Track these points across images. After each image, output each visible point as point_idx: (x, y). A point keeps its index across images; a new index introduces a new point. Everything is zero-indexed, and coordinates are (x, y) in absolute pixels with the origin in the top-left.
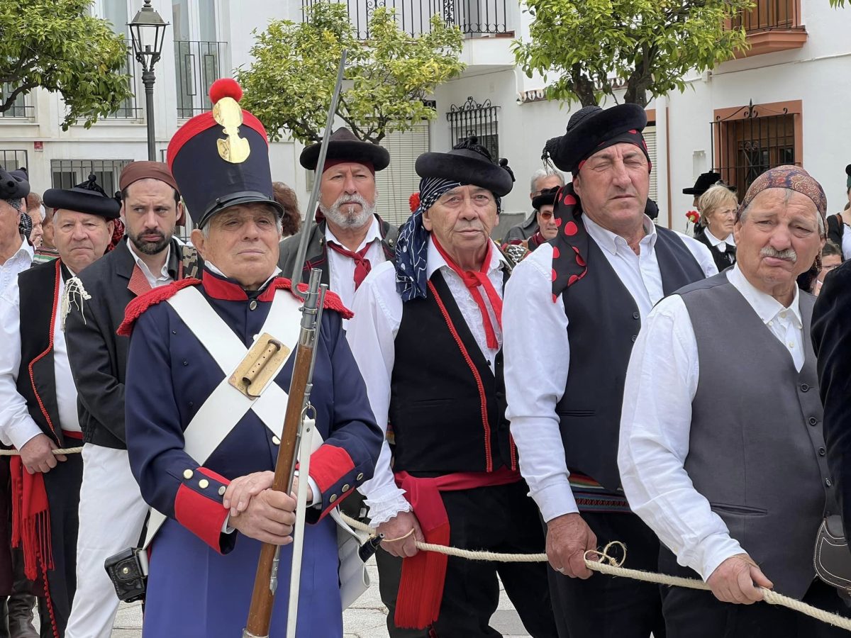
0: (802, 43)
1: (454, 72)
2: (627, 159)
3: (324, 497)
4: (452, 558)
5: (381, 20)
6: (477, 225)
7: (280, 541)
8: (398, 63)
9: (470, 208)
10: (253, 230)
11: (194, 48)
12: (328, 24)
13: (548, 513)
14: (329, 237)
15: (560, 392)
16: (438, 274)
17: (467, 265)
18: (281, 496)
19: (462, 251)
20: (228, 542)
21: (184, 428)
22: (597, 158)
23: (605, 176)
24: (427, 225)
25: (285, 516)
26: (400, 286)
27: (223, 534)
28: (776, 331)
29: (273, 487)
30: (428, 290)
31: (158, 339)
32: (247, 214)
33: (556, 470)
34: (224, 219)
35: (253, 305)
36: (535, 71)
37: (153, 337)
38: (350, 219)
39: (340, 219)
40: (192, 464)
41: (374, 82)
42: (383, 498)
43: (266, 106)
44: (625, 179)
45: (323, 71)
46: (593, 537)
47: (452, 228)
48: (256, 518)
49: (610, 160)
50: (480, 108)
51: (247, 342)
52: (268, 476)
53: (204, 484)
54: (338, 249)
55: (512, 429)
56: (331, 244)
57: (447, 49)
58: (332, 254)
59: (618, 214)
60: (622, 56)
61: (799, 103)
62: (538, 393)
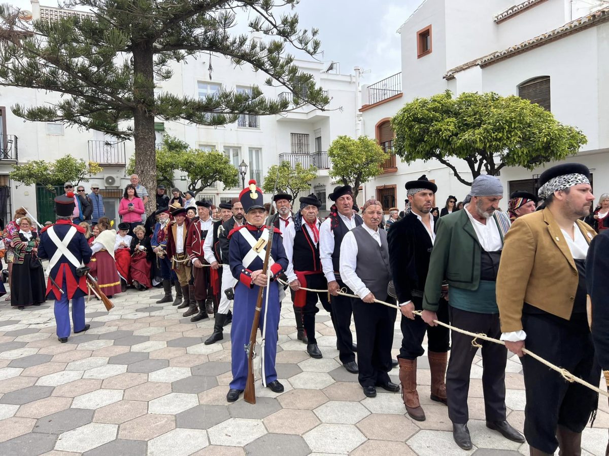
0: (396, 171)
1: (315, 177)
2: (347, 198)
3: (275, 276)
4: (307, 291)
5: (298, 165)
6: (313, 214)
7: (264, 286)
8: (302, 175)
9: (311, 210)
10: (258, 214)
11: (254, 171)
12: (286, 166)
13: (329, 281)
14: (280, 216)
15: (332, 252)
16: (304, 225)
17: (311, 223)
18: (264, 275)
19: (310, 220)
20: (253, 286)
21: (242, 259)
22: (340, 198)
23: (343, 202)
24: (302, 214)
25: (265, 280)
26: (295, 228)
27: (251, 284)
28: (374, 237)
29: (262, 273)
30: (302, 229)
31: (236, 239)
32: (257, 211)
33: (331, 270)
34: (251, 212)
35: (259, 231)
36: (334, 177)
37: (235, 239)
38: (284, 212)
39: (281, 212)
40: (244, 268)
41: (296, 180)
42: (291, 276)
43: (271, 185)
44: (347, 203)
45: (284, 177)
46: (339, 286)
47: (307, 215)
48: (258, 280)
49: (344, 198)
50: (321, 186)
51: (257, 240)
52: (262, 270)
53: (246, 273)
54: (282, 219)
55: (321, 261)
56: (280, 218)
57: (314, 172)
58: (280, 220)
59: (345, 212)
60: (354, 174)
61: (396, 185)
62: (327, 252)
